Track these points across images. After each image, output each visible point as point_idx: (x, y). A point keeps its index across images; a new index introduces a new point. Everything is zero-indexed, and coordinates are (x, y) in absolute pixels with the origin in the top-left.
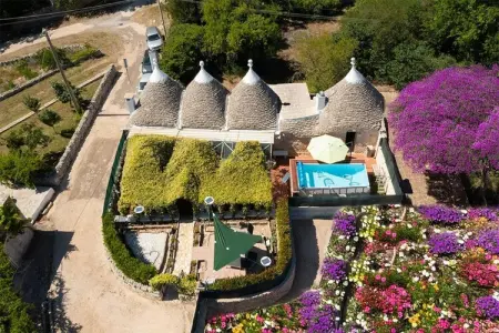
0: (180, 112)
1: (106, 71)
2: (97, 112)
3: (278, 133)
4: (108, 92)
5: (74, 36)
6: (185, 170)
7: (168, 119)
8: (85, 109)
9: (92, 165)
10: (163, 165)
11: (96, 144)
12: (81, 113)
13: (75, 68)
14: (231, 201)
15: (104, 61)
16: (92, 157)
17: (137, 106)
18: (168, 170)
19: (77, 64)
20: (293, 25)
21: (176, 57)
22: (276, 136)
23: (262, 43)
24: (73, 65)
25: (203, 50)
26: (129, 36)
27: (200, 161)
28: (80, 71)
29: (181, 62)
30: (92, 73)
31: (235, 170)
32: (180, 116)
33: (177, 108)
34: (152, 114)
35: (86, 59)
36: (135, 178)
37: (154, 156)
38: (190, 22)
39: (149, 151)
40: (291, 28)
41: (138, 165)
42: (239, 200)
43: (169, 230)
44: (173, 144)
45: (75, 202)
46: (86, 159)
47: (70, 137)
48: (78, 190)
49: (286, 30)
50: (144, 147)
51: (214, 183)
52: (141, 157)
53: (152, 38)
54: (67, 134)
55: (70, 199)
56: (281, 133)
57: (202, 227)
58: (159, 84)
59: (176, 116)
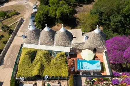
0: (40, 39)
1: (19, 20)
2: (15, 35)
3: (71, 48)
4: (19, 27)
5: (12, 6)
6: (39, 64)
7: (36, 42)
8: (11, 34)
9: (11, 55)
10: (32, 61)
11: (14, 46)
12: (10, 35)
13: (10, 18)
14: (54, 75)
15: (19, 16)
16: (12, 52)
17: (26, 37)
18: (34, 63)
19: (11, 17)
20: (79, 5)
21: (40, 18)
22: (71, 49)
23: (68, 14)
24: (9, 17)
25: (49, 15)
26: (28, 7)
27: (44, 60)
28: (12, 19)
29: (42, 20)
30: (15, 20)
31: (56, 64)
32: (39, 41)
33: (38, 38)
34: (30, 40)
35: (14, 15)
36: (23, 65)
37: (29, 58)
38: (46, 5)
39: (27, 56)
40: (78, 6)
41: (24, 61)
42: (57, 75)
43: (34, 83)
44: (36, 52)
45: (5, 69)
46: (10, 52)
47: (6, 44)
48: (6, 64)
49: (76, 7)
50: (26, 55)
51: (49, 68)
52: (25, 58)
53: (35, 8)
54: (5, 42)
55: (4, 68)
56: (72, 48)
57: (45, 82)
58: (32, 31)
59: (38, 41)
